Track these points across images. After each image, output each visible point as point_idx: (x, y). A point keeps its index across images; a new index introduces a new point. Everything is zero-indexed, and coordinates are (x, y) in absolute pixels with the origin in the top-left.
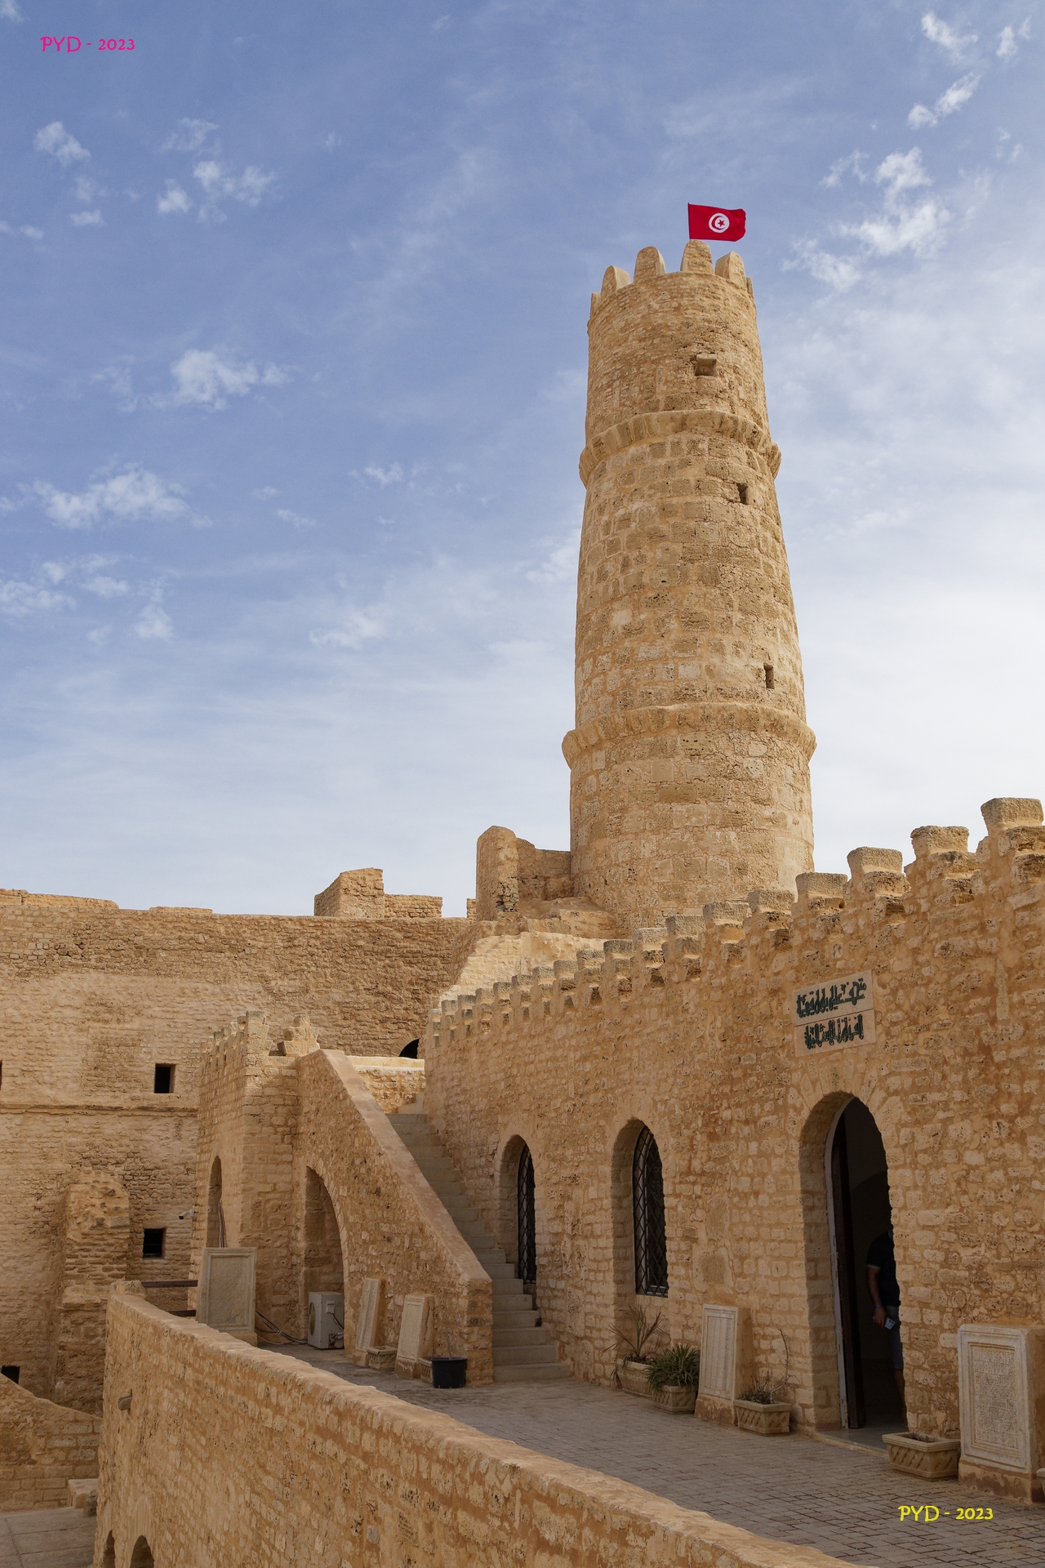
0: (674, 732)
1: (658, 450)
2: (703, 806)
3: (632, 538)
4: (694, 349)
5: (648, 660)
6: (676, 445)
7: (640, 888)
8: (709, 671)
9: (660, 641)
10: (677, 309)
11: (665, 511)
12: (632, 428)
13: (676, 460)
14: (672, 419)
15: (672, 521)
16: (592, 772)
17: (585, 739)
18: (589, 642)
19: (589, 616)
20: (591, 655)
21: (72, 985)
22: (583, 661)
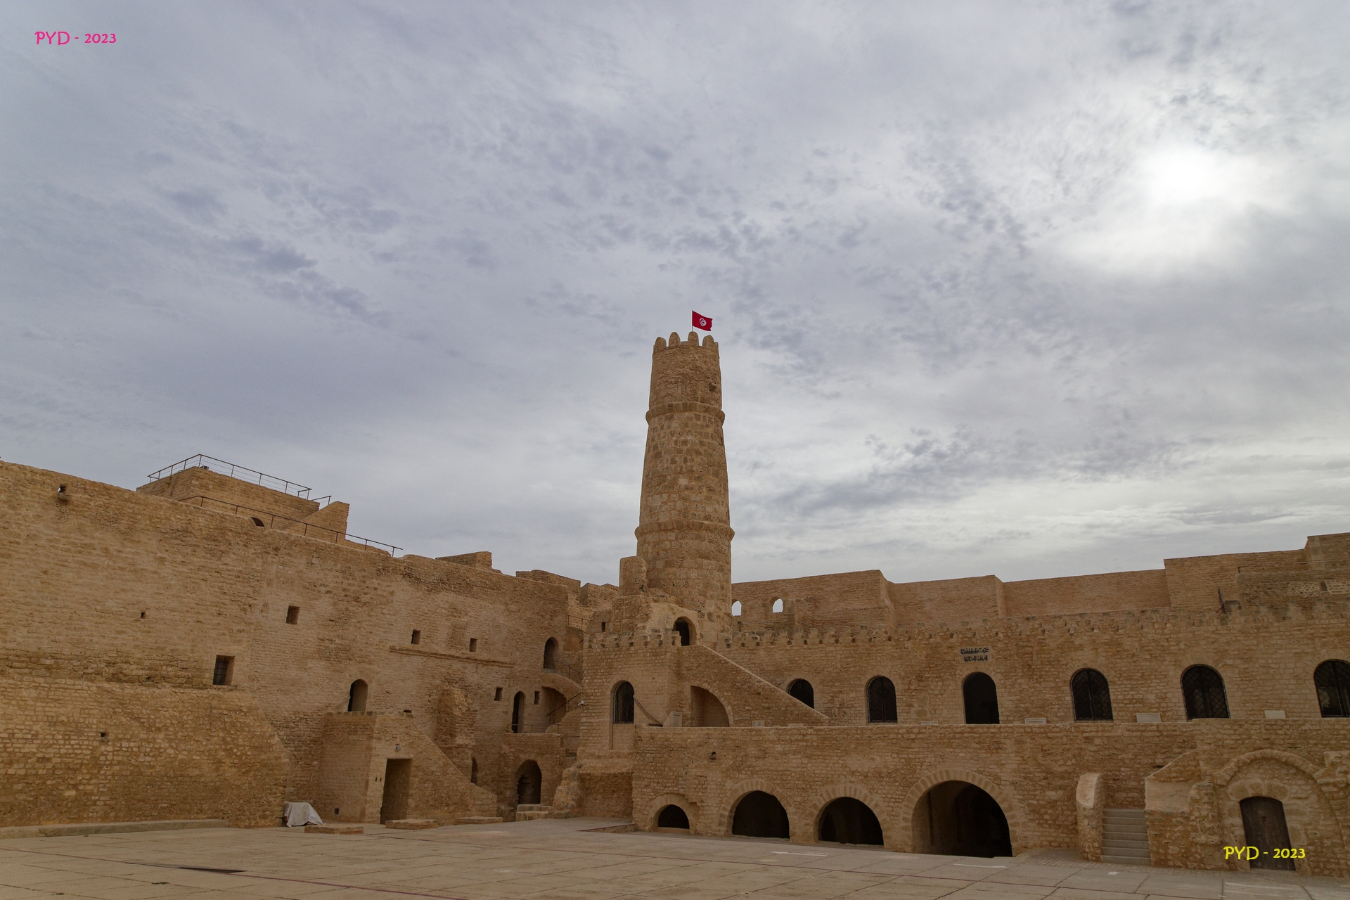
0: (704, 532)
1: (698, 418)
2: (713, 562)
3: (688, 451)
4: (710, 380)
5: (695, 501)
6: (704, 417)
7: (690, 590)
8: (715, 510)
9: (699, 495)
10: (705, 362)
11: (701, 443)
12: (688, 405)
13: (704, 424)
14: (704, 407)
15: (704, 448)
16: (667, 540)
17: (665, 526)
18: (665, 487)
19: (665, 476)
20: (667, 493)
21: (445, 598)
22: (661, 493)
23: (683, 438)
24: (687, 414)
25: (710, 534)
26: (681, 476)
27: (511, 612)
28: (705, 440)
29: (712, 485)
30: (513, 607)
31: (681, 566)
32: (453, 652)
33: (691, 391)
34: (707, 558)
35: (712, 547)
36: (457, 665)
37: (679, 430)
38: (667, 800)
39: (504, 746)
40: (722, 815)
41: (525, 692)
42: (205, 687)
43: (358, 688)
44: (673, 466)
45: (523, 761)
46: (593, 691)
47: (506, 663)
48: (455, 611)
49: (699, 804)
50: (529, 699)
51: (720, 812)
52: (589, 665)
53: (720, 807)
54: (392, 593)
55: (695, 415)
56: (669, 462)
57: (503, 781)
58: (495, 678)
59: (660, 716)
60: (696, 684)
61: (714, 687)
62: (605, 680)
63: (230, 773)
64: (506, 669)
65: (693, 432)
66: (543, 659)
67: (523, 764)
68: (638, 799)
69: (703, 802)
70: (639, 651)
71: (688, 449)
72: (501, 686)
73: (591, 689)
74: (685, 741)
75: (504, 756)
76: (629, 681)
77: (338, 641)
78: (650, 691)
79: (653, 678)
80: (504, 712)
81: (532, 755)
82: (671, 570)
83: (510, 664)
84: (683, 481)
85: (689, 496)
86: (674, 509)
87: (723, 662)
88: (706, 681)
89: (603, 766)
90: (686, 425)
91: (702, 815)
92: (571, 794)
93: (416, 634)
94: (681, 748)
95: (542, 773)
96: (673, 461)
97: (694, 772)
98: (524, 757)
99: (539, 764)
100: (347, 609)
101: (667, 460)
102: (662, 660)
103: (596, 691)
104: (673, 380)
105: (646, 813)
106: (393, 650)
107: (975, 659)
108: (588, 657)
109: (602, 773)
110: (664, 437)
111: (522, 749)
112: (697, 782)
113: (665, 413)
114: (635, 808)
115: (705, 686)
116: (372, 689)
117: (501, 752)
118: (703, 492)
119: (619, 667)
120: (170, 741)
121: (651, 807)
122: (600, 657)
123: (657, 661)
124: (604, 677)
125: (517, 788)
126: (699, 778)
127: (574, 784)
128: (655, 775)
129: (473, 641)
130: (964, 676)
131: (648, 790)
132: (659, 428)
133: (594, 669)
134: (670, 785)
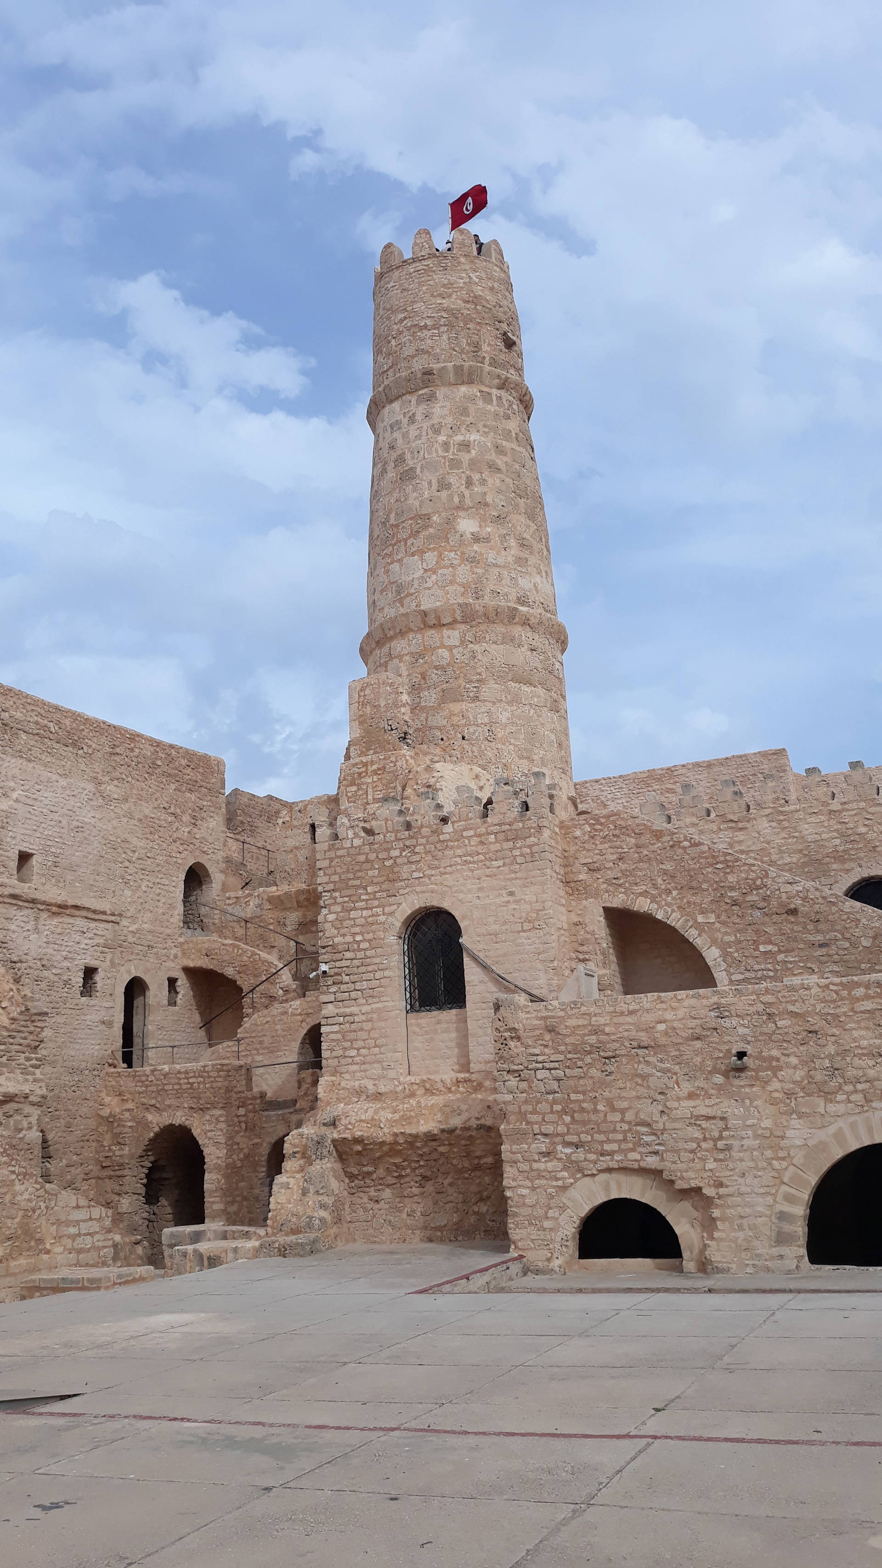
1: (486, 398)
2: (537, 691)
4: (503, 326)
5: (496, 566)
9: (503, 553)
10: (488, 288)
11: (498, 449)
12: (465, 371)
13: (500, 411)
14: (497, 378)
16: (443, 646)
17: (438, 618)
18: (430, 537)
19: (428, 517)
20: (433, 549)
22: (419, 552)
24: (463, 389)
25: (529, 634)
26: (461, 513)
27: (108, 799)
28: (504, 443)
29: (525, 535)
30: (111, 789)
33: (468, 344)
34: (528, 682)
35: (535, 661)
37: (449, 420)
38: (607, 1188)
39: (107, 1099)
40: (783, 1216)
41: (147, 978)
44: (444, 494)
45: (157, 1129)
46: (349, 939)
47: (104, 913)
49: (708, 1191)
50: (157, 993)
51: (779, 1208)
52: (336, 878)
53: (774, 1195)
55: (481, 391)
56: (435, 486)
57: (110, 1177)
58: (79, 943)
60: (617, 901)
61: (668, 905)
62: (379, 910)
64: (102, 925)
65: (480, 425)
66: (180, 908)
67: (157, 1135)
68: (525, 1192)
69: (721, 1185)
70: (465, 834)
71: (470, 460)
72: (93, 963)
73: (344, 935)
74: (649, 1029)
75: (110, 1121)
76: (446, 905)
78: (505, 923)
79: (511, 894)
80: (104, 1023)
81: (179, 1114)
82: (455, 707)
83: (113, 914)
85: (481, 554)
86: (452, 582)
87: (686, 844)
88: (645, 894)
89: (397, 1116)
90: (465, 412)
91: (723, 1219)
92: (317, 1193)
94: (640, 1047)
95: (206, 1151)
96: (444, 485)
97: (685, 1108)
98: (157, 1121)
99: (196, 1132)
101: (430, 483)
102: (530, 847)
103: (359, 938)
105: (547, 1224)
108: (331, 860)
109: (396, 1135)
110: (418, 437)
111: (153, 1102)
112: (698, 1134)
113: (417, 390)
114: (516, 1215)
115: (642, 905)
117: (102, 1113)
118: (510, 547)
119: (415, 875)
121: (563, 1208)
122: (362, 858)
123: (517, 852)
124: (376, 903)
125: (143, 1191)
126: (704, 1124)
128: (567, 1125)
129: (24, 856)
131: (550, 1166)
132: (405, 421)
133: (348, 887)
134: (614, 1147)
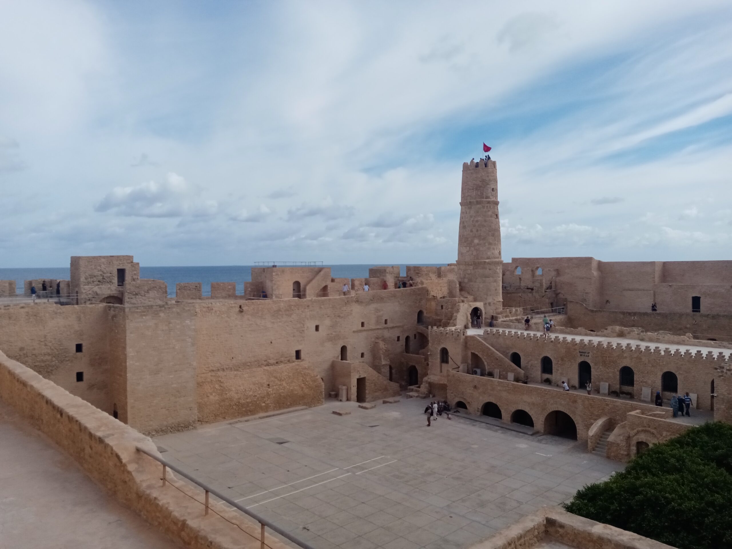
0: (487, 265)
1: (484, 207)
2: (491, 279)
4: (491, 185)
5: (482, 251)
6: (487, 206)
7: (480, 292)
8: (493, 253)
9: (484, 247)
10: (488, 176)
11: (485, 221)
12: (479, 201)
13: (487, 210)
14: (486, 201)
16: (469, 269)
17: (468, 263)
18: (468, 243)
19: (468, 238)
20: (469, 246)
21: (373, 306)
22: (466, 247)
23: (476, 219)
26: (475, 238)
27: (401, 304)
29: (490, 241)
31: (475, 282)
32: (378, 327)
34: (488, 277)
36: (380, 332)
37: (474, 214)
38: (459, 399)
39: (403, 359)
40: (478, 408)
41: (410, 336)
42: (294, 362)
43: (344, 349)
44: (472, 233)
46: (432, 350)
48: (377, 310)
49: (470, 403)
50: (412, 338)
52: (431, 338)
53: (478, 405)
54: (352, 310)
55: (482, 206)
56: (470, 231)
58: (397, 333)
59: (459, 363)
60: (473, 351)
61: (480, 354)
62: (437, 346)
63: (306, 391)
64: (401, 328)
65: (481, 215)
66: (417, 320)
67: (410, 366)
68: (449, 397)
69: (472, 402)
70: (450, 337)
71: (479, 224)
72: (399, 335)
73: (432, 348)
75: (403, 363)
76: (447, 348)
77: (334, 333)
78: (454, 352)
79: (455, 348)
80: (401, 345)
81: (413, 363)
83: (402, 326)
84: (476, 241)
85: (479, 248)
86: (472, 255)
88: (477, 352)
89: (438, 380)
91: (472, 407)
92: (426, 389)
93: (363, 324)
94: (465, 381)
95: (418, 371)
96: (472, 231)
97: (469, 391)
98: (411, 364)
99: (416, 367)
100: (336, 321)
103: (434, 350)
104: (471, 188)
106: (354, 332)
107: (584, 355)
108: (431, 335)
109: (437, 383)
110: (467, 218)
111: (410, 361)
112: (470, 395)
113: (468, 205)
116: (349, 348)
117: (401, 361)
118: (486, 245)
119: (442, 342)
120: (287, 384)
121: (454, 400)
122: (435, 336)
127: (427, 385)
128: (455, 390)
129: (386, 321)
130: (579, 362)
131: (453, 394)
133: (433, 340)
134: (460, 394)
